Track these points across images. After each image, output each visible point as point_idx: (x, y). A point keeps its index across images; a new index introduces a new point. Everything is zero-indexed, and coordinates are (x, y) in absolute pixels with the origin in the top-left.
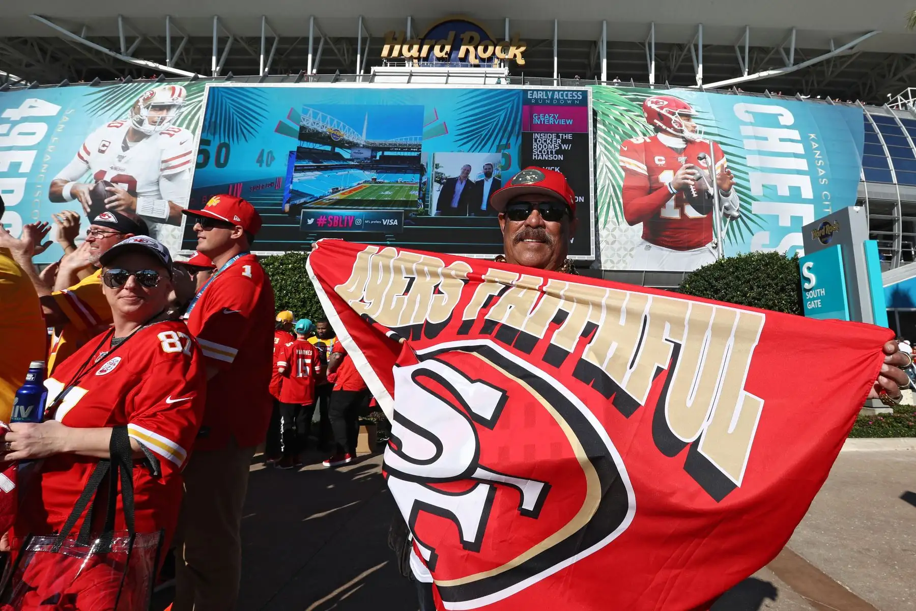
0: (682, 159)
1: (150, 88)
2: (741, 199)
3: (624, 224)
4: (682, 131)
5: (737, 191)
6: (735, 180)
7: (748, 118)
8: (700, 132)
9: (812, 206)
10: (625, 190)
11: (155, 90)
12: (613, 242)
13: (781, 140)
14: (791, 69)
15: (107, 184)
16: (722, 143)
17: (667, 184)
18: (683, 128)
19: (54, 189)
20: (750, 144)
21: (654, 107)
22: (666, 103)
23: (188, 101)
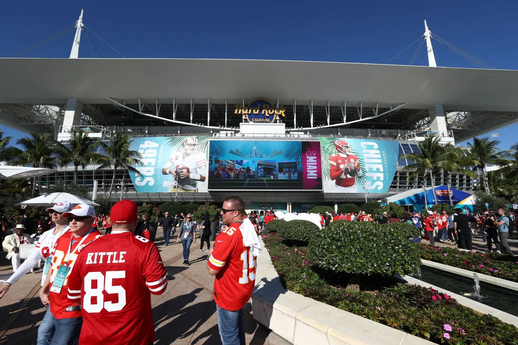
0: (346, 161)
1: (185, 138)
2: (363, 172)
3: (330, 180)
4: (346, 152)
5: (362, 170)
6: (361, 167)
7: (365, 147)
8: (351, 152)
9: (383, 174)
10: (331, 170)
11: (187, 139)
12: (327, 185)
13: (374, 154)
14: (376, 116)
15: (180, 169)
16: (357, 155)
17: (342, 168)
18: (346, 151)
19: (163, 171)
20: (365, 155)
21: (338, 144)
22: (341, 143)
23: (199, 143)
